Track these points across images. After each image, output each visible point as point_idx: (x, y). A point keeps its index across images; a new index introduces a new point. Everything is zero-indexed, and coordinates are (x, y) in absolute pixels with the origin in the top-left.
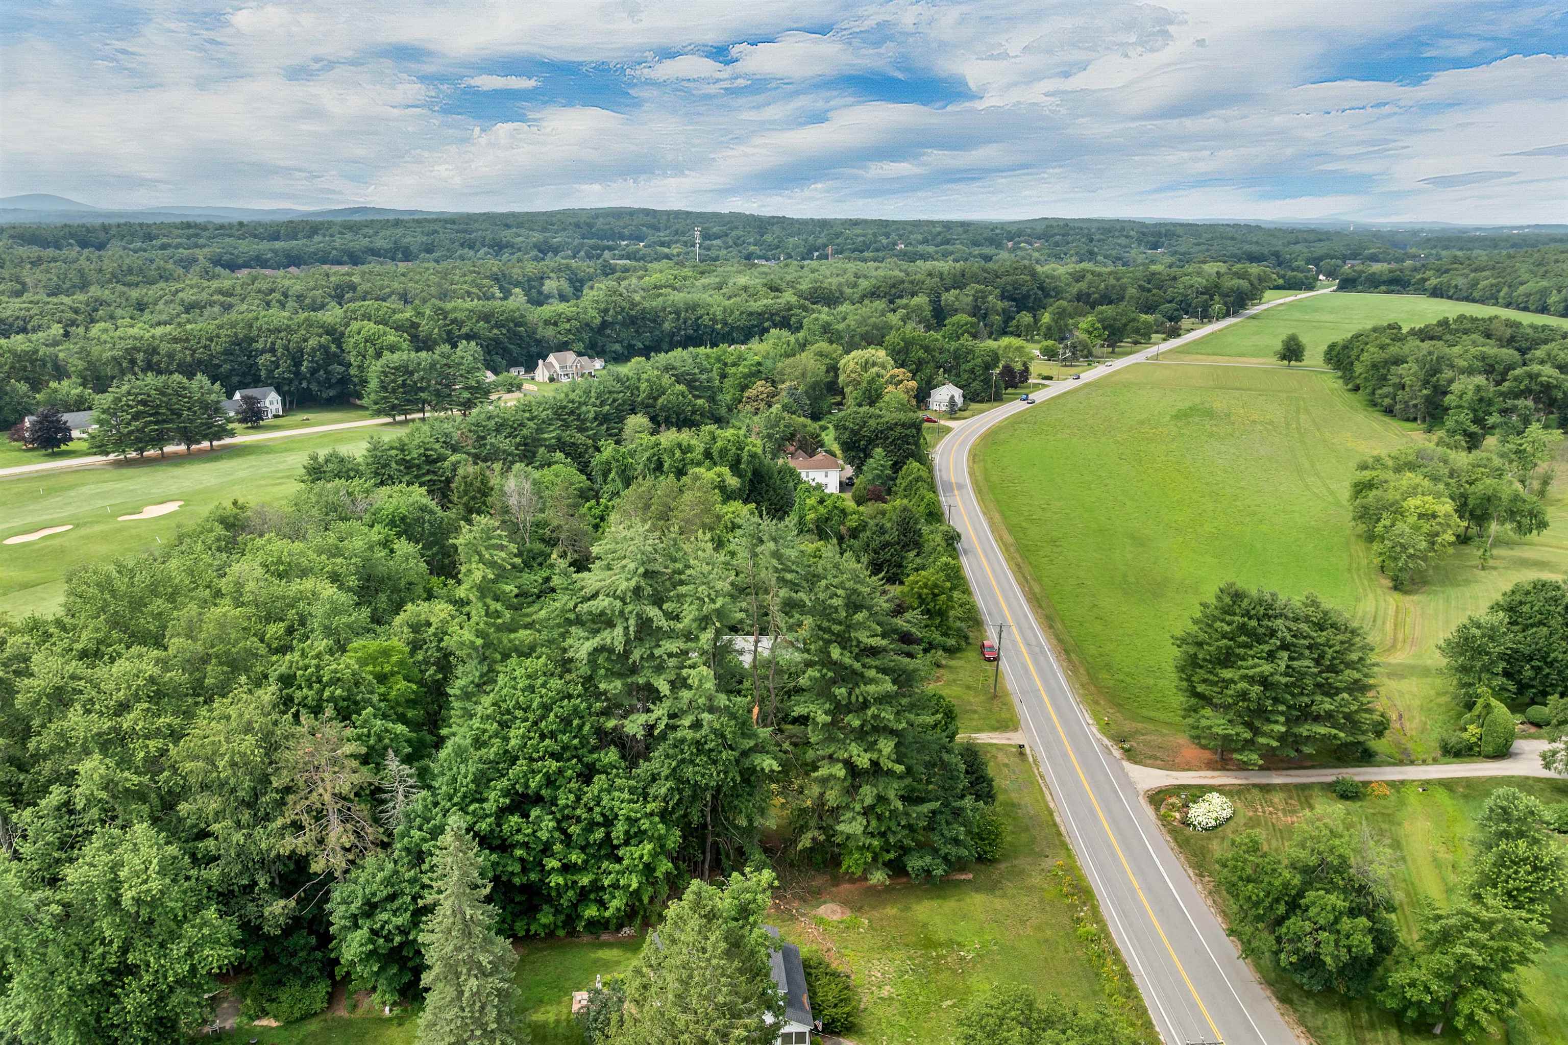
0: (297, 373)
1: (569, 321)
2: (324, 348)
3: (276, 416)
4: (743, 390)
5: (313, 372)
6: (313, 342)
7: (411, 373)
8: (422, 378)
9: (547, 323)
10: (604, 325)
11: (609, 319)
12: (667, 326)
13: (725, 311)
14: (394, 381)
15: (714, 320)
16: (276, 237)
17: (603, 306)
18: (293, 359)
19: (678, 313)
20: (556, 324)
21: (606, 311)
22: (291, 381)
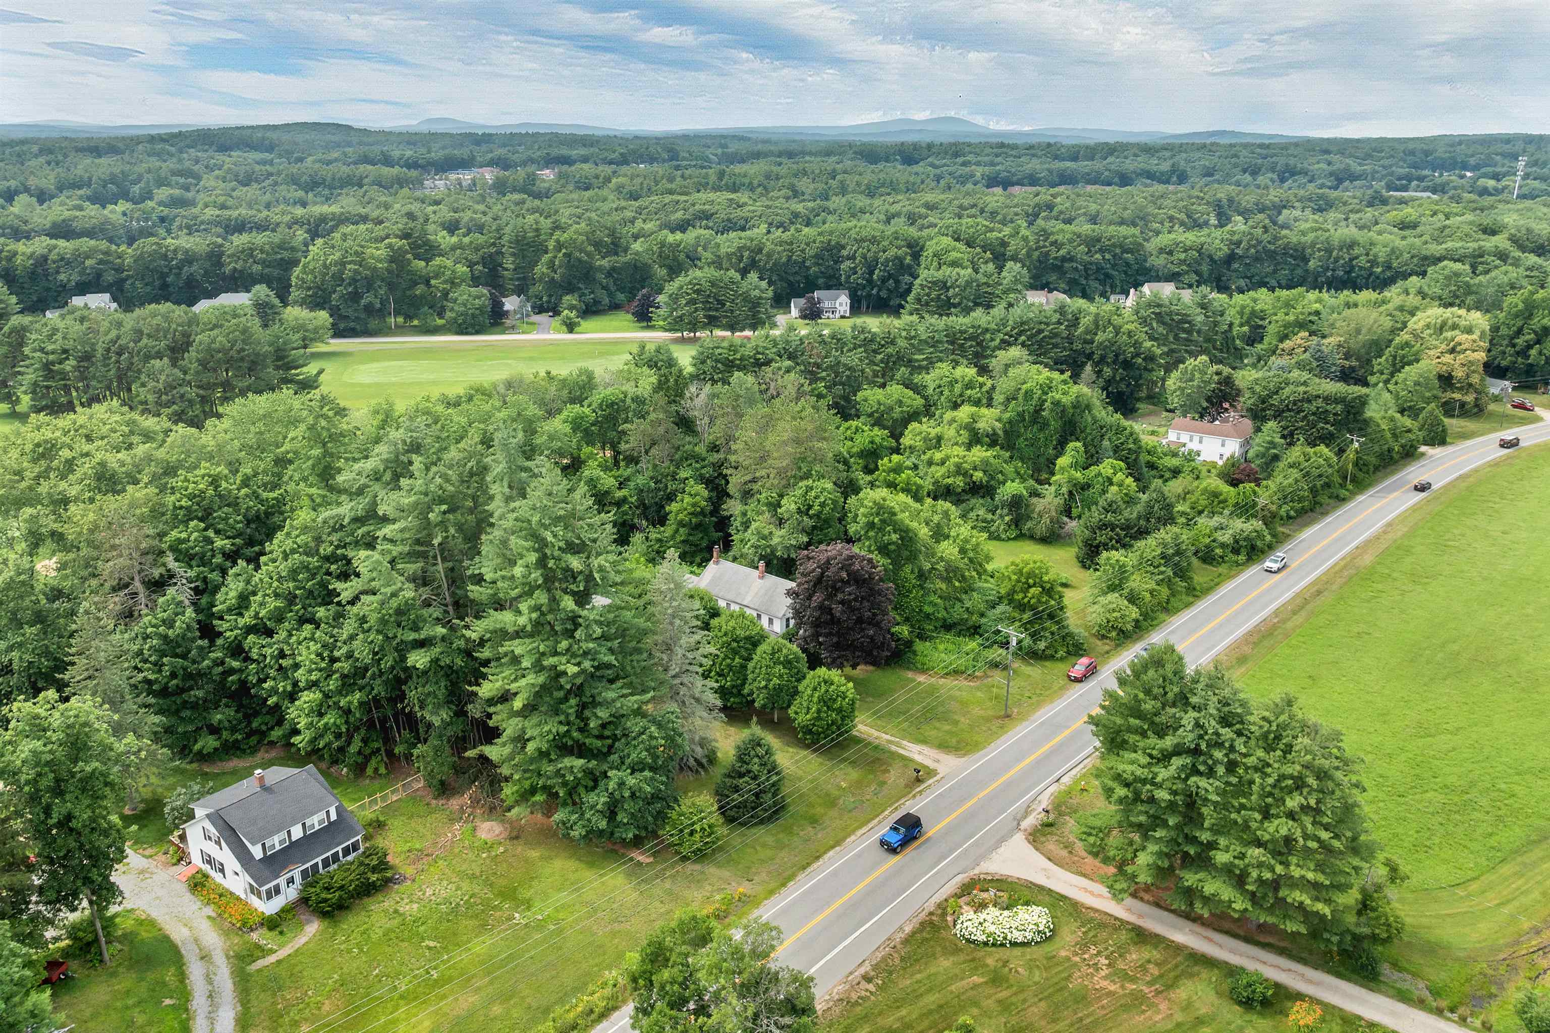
0: (870, 281)
1: (1185, 251)
2: (899, 259)
3: (843, 317)
4: (1281, 341)
5: (884, 280)
6: (892, 252)
7: (948, 289)
8: (956, 295)
9: (1161, 251)
10: (1231, 258)
11: (1239, 251)
12: (1312, 264)
13: (1393, 251)
14: (928, 295)
15: (1374, 263)
16: (1075, 158)
17: (1236, 238)
18: (869, 267)
19: (1329, 251)
20: (1170, 253)
21: (1238, 243)
22: (864, 287)
